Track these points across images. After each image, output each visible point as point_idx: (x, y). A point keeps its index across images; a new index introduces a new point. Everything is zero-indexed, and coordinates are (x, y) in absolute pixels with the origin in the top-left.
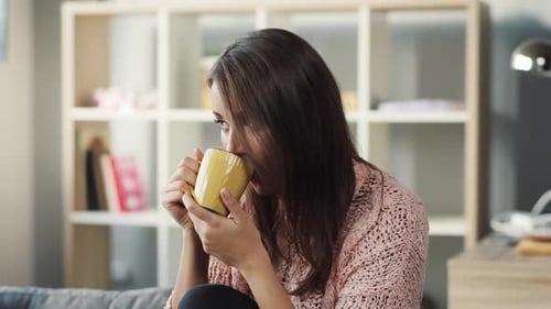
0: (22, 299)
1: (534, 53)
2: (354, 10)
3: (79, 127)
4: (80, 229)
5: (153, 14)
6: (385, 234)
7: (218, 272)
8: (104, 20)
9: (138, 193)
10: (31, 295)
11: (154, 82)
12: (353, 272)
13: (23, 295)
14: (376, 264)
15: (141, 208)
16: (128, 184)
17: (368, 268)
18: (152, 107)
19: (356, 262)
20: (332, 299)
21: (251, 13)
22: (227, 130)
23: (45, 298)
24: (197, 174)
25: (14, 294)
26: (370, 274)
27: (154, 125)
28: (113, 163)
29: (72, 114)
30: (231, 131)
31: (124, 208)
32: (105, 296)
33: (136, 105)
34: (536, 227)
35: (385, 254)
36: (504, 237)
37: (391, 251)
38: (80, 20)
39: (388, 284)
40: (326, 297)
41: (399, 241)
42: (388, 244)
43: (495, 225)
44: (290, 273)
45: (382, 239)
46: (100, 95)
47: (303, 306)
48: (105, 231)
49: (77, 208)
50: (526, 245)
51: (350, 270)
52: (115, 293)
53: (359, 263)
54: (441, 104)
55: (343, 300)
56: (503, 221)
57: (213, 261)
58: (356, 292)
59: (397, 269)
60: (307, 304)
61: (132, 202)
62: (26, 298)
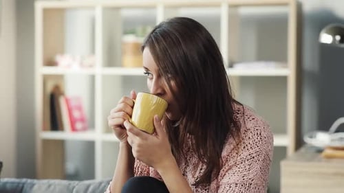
0: (18, 186)
1: (334, 32)
2: (218, 6)
3: (46, 78)
4: (46, 142)
5: (93, 8)
6: (249, 145)
7: (140, 170)
8: (61, 12)
9: (82, 120)
10: (24, 184)
11: (93, 51)
12: (229, 169)
13: (19, 183)
14: (243, 163)
15: (84, 129)
16: (76, 114)
17: (238, 166)
18: (91, 66)
19: (231, 163)
20: (216, 186)
21: (154, 7)
22: (152, 79)
23: (33, 185)
24: (132, 107)
25: (13, 183)
26: (241, 170)
27: (93, 78)
28: (67, 101)
29: (41, 70)
30: (154, 80)
31: (74, 129)
32: (70, 184)
33: (82, 65)
34: (332, 140)
35: (249, 157)
36: (313, 147)
37: (253, 156)
38: (46, 11)
39: (251, 176)
40: (212, 185)
41: (257, 149)
42: (251, 151)
43: (307, 139)
44: (188, 170)
45: (246, 148)
46: (59, 59)
47: (197, 191)
48: (61, 143)
49: (45, 129)
50: (328, 152)
51: (227, 168)
52: (76, 182)
53: (233, 163)
54: (272, 64)
55: (223, 187)
56: (311, 137)
57: (137, 163)
58: (231, 181)
59: (256, 167)
60: (199, 190)
61: (79, 125)
62: (21, 185)
